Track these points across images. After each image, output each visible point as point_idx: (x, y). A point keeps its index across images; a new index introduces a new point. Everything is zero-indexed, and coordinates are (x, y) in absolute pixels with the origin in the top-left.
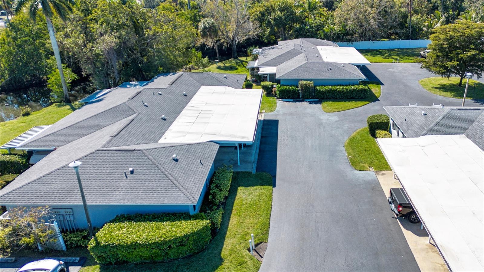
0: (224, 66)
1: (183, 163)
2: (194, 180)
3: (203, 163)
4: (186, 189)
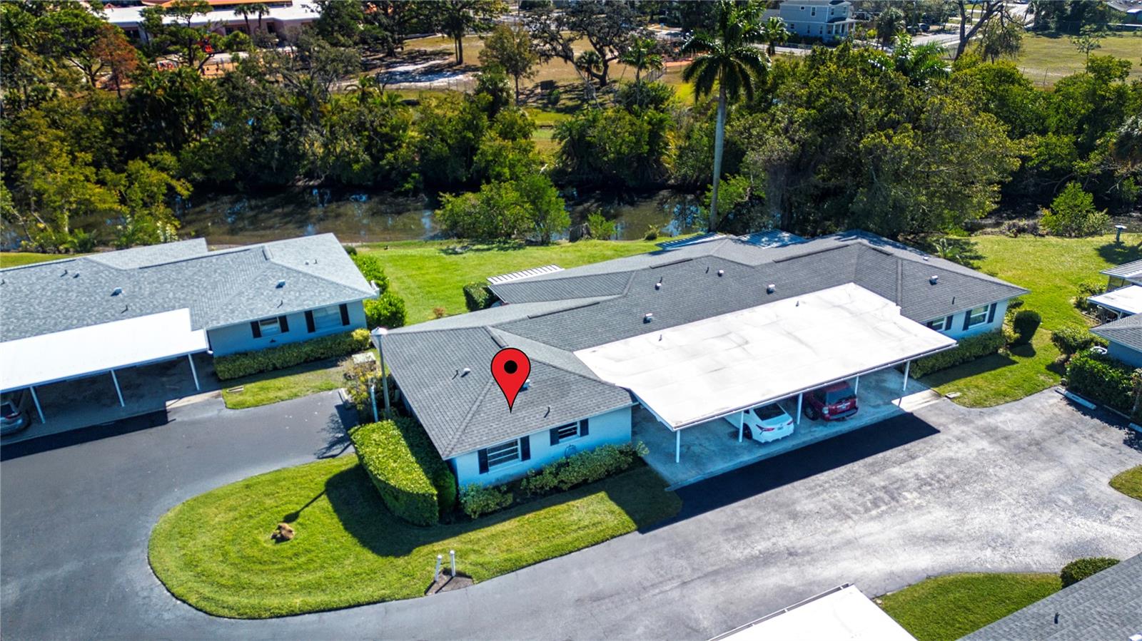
1: (524, 398)
2: (496, 428)
3: (549, 414)
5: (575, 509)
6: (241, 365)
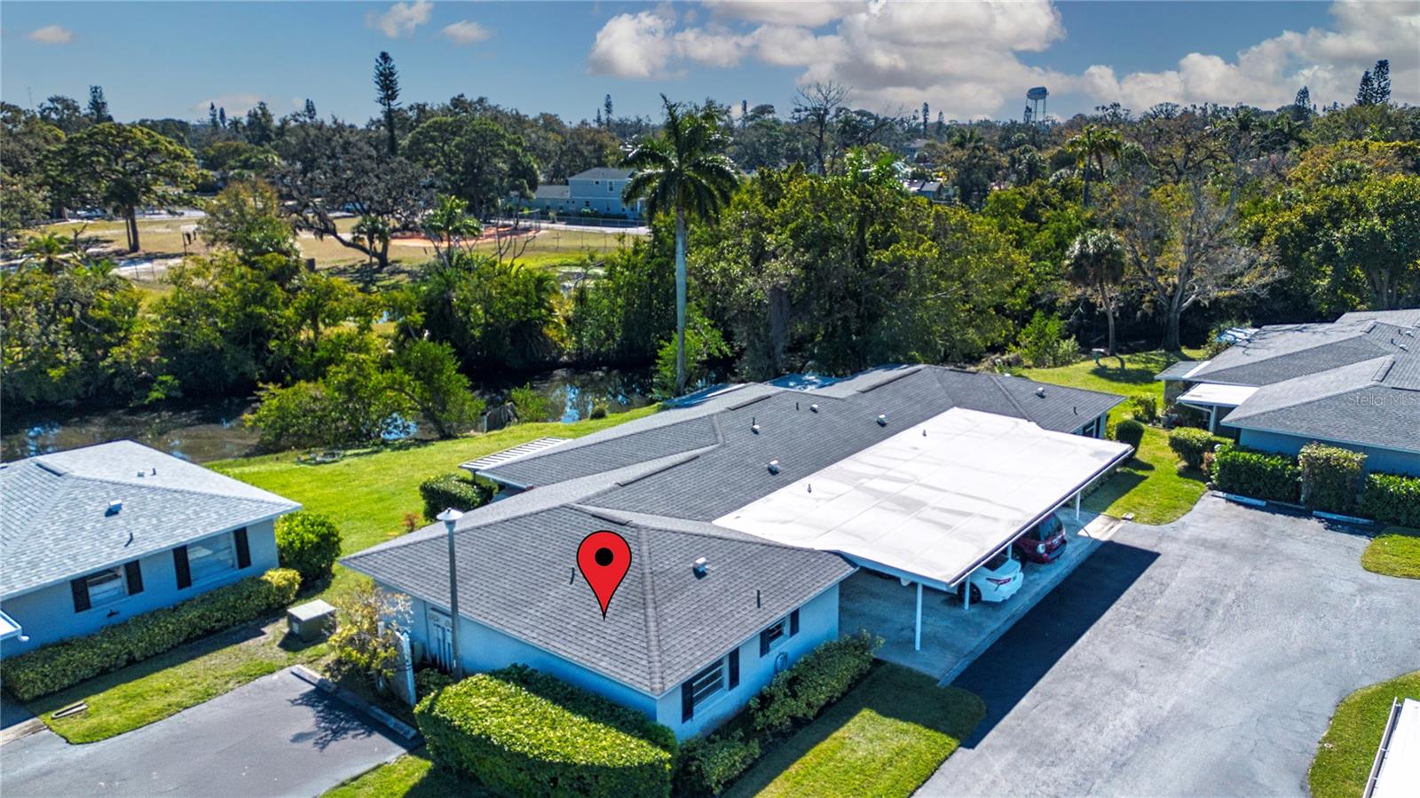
0: (1118, 369)
1: (711, 586)
2: (703, 635)
3: (762, 602)
4: (663, 652)
5: (847, 741)
6: (69, 662)
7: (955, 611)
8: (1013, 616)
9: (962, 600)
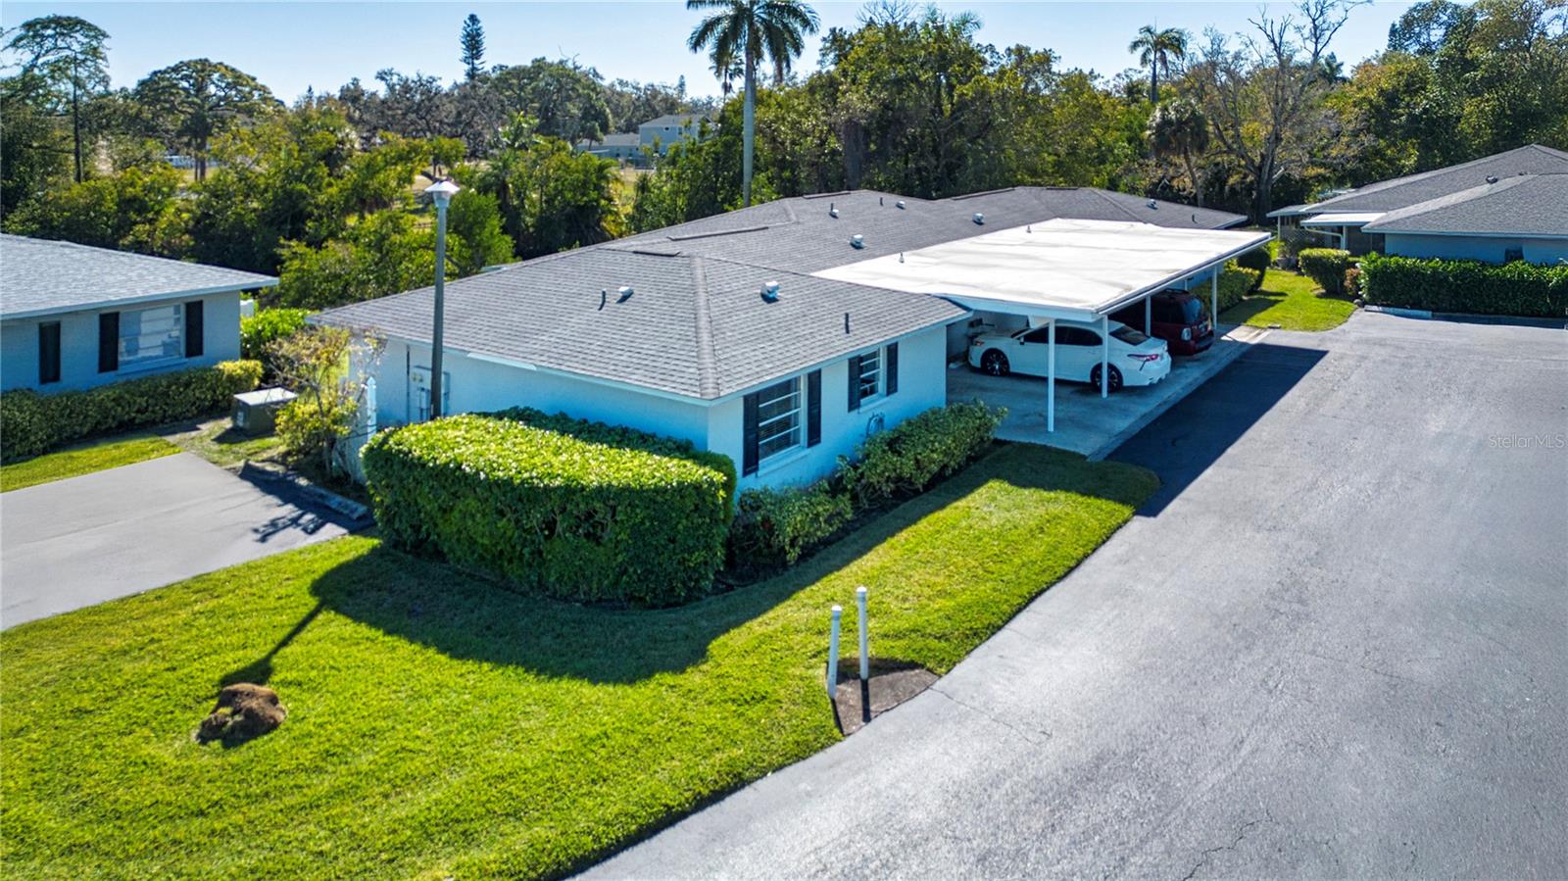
1: (784, 310)
2: (774, 350)
3: (851, 329)
4: (719, 360)
5: (974, 511)
7: (1093, 400)
8: (1165, 402)
9: (1099, 390)
